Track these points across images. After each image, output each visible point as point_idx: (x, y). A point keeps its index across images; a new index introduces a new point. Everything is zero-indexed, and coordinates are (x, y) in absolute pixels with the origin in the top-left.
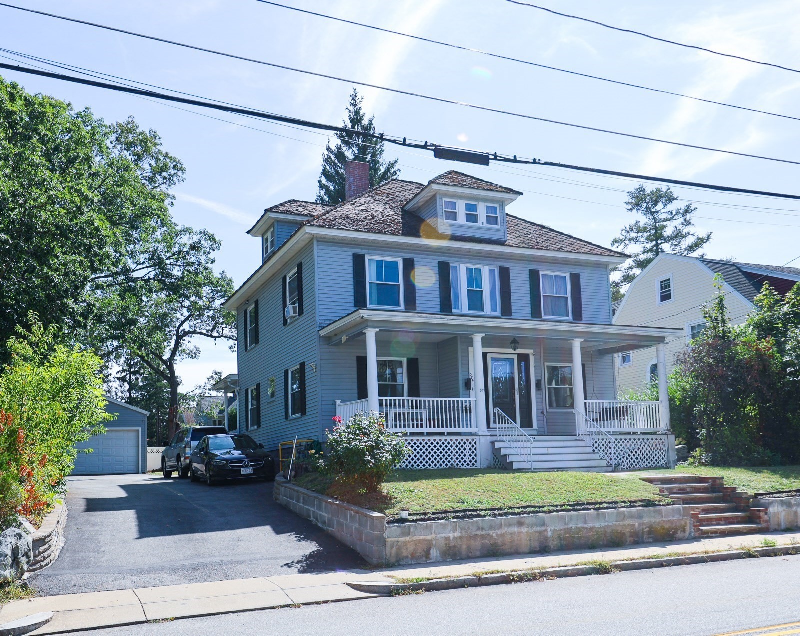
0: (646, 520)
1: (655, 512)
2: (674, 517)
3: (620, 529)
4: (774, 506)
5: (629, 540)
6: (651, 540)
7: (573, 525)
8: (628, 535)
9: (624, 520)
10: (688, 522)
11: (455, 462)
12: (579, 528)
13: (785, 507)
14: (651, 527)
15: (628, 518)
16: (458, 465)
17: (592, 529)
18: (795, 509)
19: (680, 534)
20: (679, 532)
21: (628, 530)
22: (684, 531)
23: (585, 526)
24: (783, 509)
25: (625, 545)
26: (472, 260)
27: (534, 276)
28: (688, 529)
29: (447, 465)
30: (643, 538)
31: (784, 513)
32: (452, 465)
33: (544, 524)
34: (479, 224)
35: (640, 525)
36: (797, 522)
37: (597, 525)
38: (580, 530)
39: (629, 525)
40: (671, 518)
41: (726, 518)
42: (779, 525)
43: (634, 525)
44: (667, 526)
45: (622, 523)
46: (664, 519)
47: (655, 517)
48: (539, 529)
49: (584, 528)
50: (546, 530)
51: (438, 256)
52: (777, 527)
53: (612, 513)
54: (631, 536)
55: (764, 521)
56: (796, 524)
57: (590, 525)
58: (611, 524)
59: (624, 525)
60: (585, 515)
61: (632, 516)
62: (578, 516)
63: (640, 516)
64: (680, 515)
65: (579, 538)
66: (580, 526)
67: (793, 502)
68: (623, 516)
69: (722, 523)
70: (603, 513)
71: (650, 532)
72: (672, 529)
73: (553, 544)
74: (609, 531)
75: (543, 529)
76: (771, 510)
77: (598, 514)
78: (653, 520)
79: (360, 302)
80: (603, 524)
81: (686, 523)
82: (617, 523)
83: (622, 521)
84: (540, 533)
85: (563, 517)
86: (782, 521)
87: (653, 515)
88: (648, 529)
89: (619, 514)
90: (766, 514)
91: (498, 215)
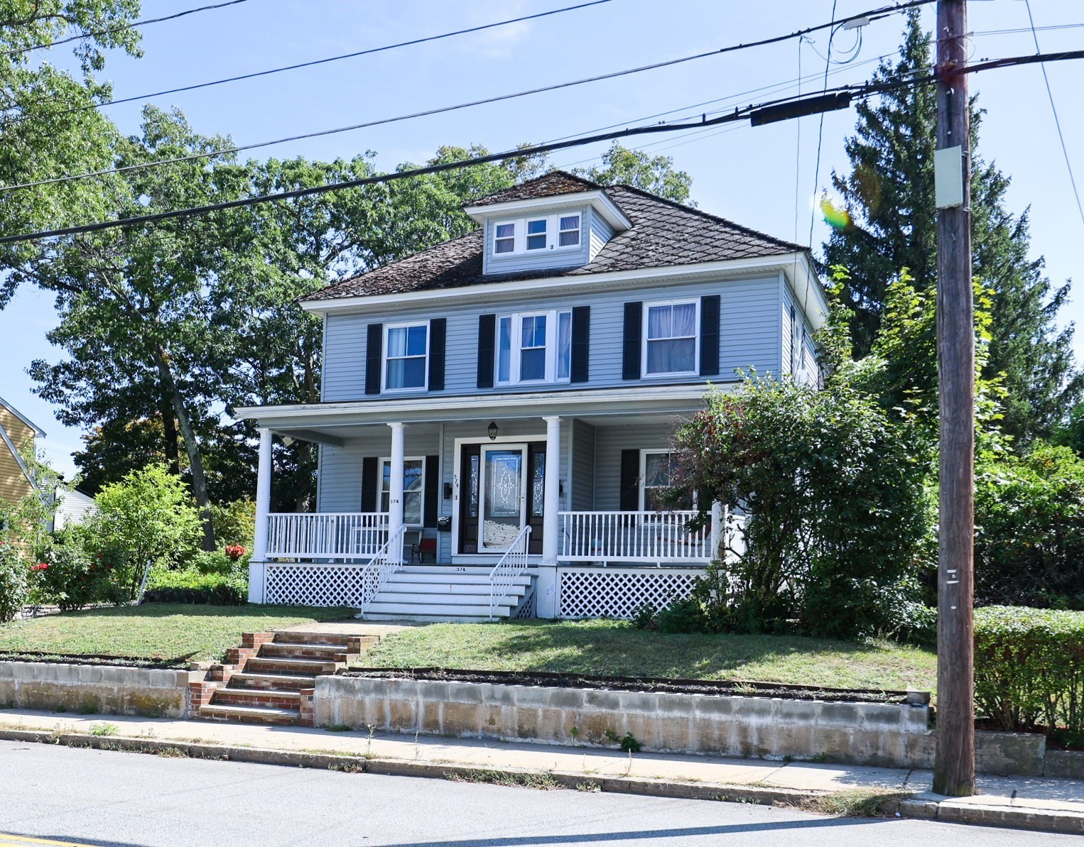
0: (128, 685)
1: (140, 675)
2: (164, 685)
3: (95, 692)
4: (323, 688)
5: (106, 707)
6: (132, 712)
7: (42, 680)
8: (104, 701)
9: (99, 681)
10: (183, 695)
11: (349, 598)
12: (48, 684)
13: (342, 692)
14: (132, 694)
15: (106, 679)
16: (353, 603)
17: (62, 687)
18: (359, 696)
19: (171, 710)
20: (170, 707)
21: (104, 695)
22: (177, 706)
23: (55, 682)
24: (337, 694)
25: (100, 714)
26: (530, 306)
27: (632, 313)
28: (183, 703)
29: (338, 602)
30: (122, 707)
31: (338, 701)
32: (345, 602)
33: (11, 675)
34: (548, 248)
35: (119, 690)
36: (363, 719)
37: (69, 684)
38: (49, 686)
39: (106, 688)
40: (160, 687)
41: (276, 699)
42: (330, 718)
43: (112, 690)
44: (154, 696)
45: (98, 685)
46: (151, 687)
47: (139, 683)
48: (6, 679)
49: (53, 685)
50: (13, 682)
51: (481, 308)
52: (326, 722)
53: (87, 670)
54: (108, 703)
55: (305, 709)
56: (361, 722)
57: (61, 682)
58: (84, 684)
59: (101, 688)
60: (55, 668)
61: (110, 677)
62: (48, 668)
63: (120, 679)
64: (173, 683)
65: (48, 696)
66: (49, 681)
67: (357, 685)
68: (99, 676)
69: (268, 704)
70: (76, 669)
71: (131, 702)
72: (161, 702)
73: (20, 699)
74: (82, 692)
75: (10, 679)
76: (317, 693)
77: (70, 669)
78: (136, 686)
79: (372, 386)
80: (76, 683)
81: (180, 695)
82: (92, 684)
83: (98, 682)
84: (7, 684)
85: (31, 669)
86: (336, 712)
87: (137, 679)
88: (129, 697)
89: (94, 672)
90: (311, 699)
91: (579, 229)
